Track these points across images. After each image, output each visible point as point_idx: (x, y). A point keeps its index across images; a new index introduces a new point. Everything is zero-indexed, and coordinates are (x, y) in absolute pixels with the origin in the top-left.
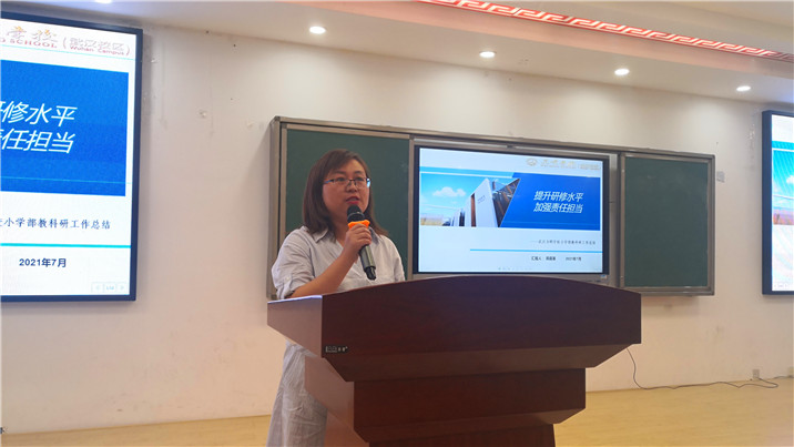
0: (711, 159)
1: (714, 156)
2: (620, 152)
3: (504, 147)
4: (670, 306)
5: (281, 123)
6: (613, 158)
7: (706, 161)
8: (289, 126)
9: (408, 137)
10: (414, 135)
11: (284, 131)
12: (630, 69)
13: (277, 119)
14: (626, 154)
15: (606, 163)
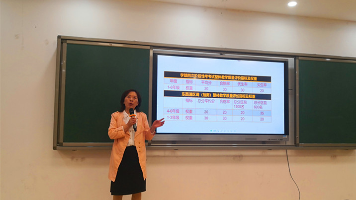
2: (295, 56)
3: (218, 54)
4: (335, 156)
5: (62, 40)
6: (291, 61)
8: (68, 42)
9: (149, 48)
10: (153, 47)
11: (65, 45)
12: (297, 2)
13: (59, 37)
14: (300, 58)
15: (286, 64)
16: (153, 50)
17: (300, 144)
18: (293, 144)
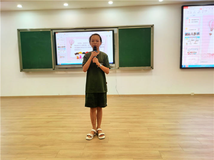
0: (152, 26)
1: (153, 25)
2: (117, 27)
6: (115, 30)
7: (150, 27)
8: (20, 31)
9: (50, 30)
14: (119, 28)
15: (113, 31)
16: (54, 31)
17: (120, 68)
18: (117, 68)
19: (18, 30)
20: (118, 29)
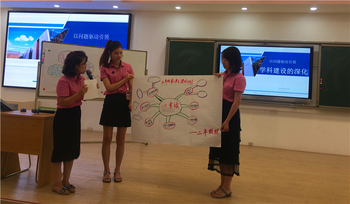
2: (319, 44)
3: (262, 44)
6: (317, 48)
8: (171, 40)
9: (214, 42)
10: (216, 41)
11: (169, 42)
14: (322, 45)
15: (312, 49)
16: (218, 43)
17: (320, 106)
18: (316, 106)
19: (167, 38)
20: (321, 47)
